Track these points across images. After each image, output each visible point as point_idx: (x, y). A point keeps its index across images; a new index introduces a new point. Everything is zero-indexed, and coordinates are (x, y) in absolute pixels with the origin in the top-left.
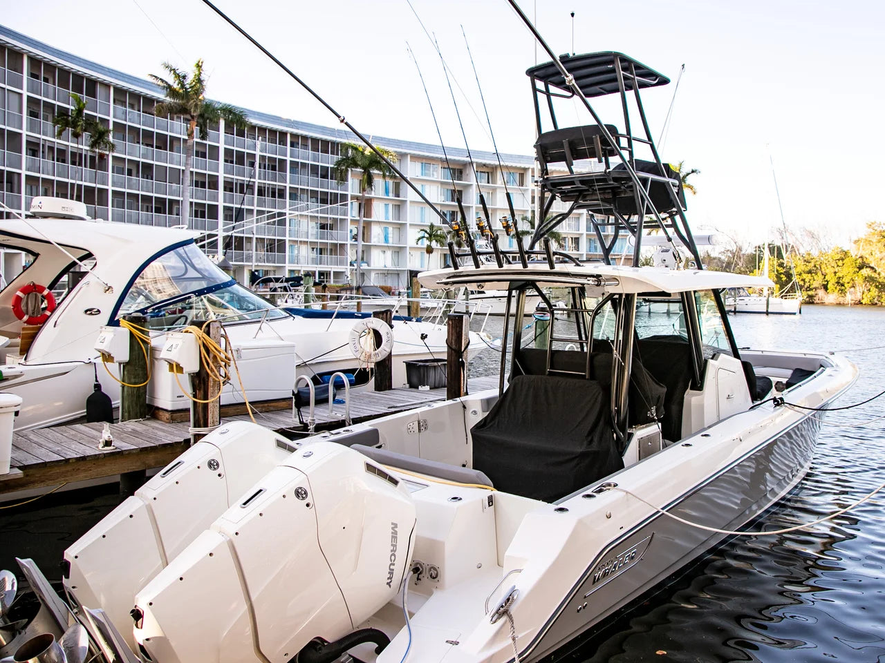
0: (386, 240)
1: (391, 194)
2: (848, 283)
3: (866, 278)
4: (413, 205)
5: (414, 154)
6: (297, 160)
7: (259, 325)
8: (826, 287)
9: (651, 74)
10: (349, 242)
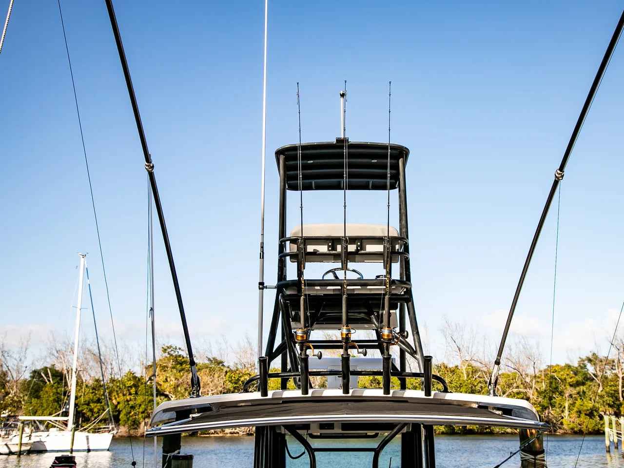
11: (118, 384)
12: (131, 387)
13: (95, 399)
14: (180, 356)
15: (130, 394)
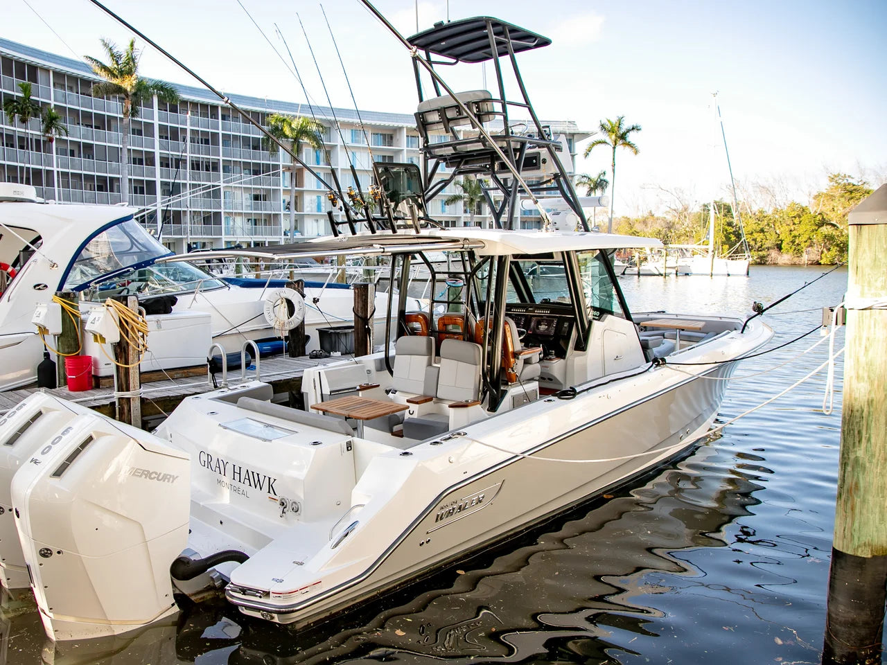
0: (319, 208)
1: (322, 163)
2: (806, 242)
3: (826, 236)
4: (345, 173)
5: (344, 122)
6: (229, 133)
7: (193, 295)
8: (779, 247)
9: (529, 36)
10: (282, 212)
11: (781, 215)
12: (795, 217)
13: (758, 229)
14: (849, 184)
15: (794, 224)
